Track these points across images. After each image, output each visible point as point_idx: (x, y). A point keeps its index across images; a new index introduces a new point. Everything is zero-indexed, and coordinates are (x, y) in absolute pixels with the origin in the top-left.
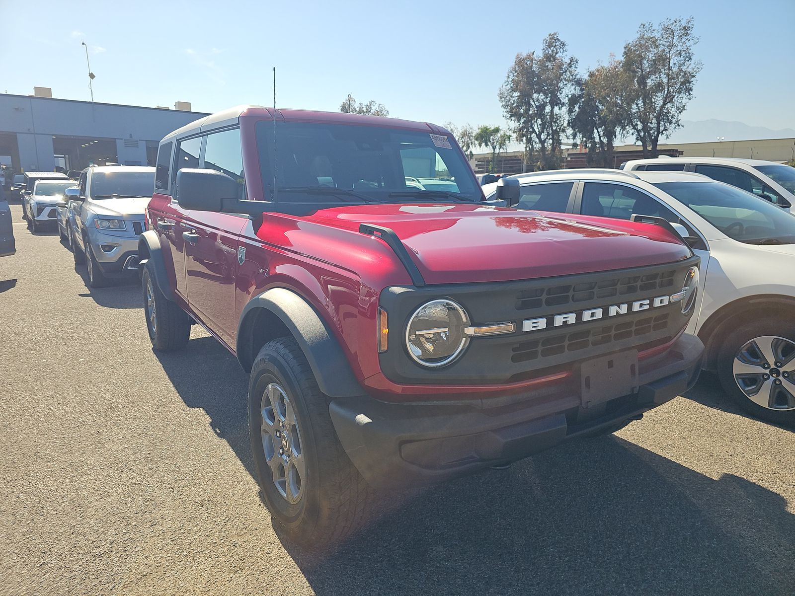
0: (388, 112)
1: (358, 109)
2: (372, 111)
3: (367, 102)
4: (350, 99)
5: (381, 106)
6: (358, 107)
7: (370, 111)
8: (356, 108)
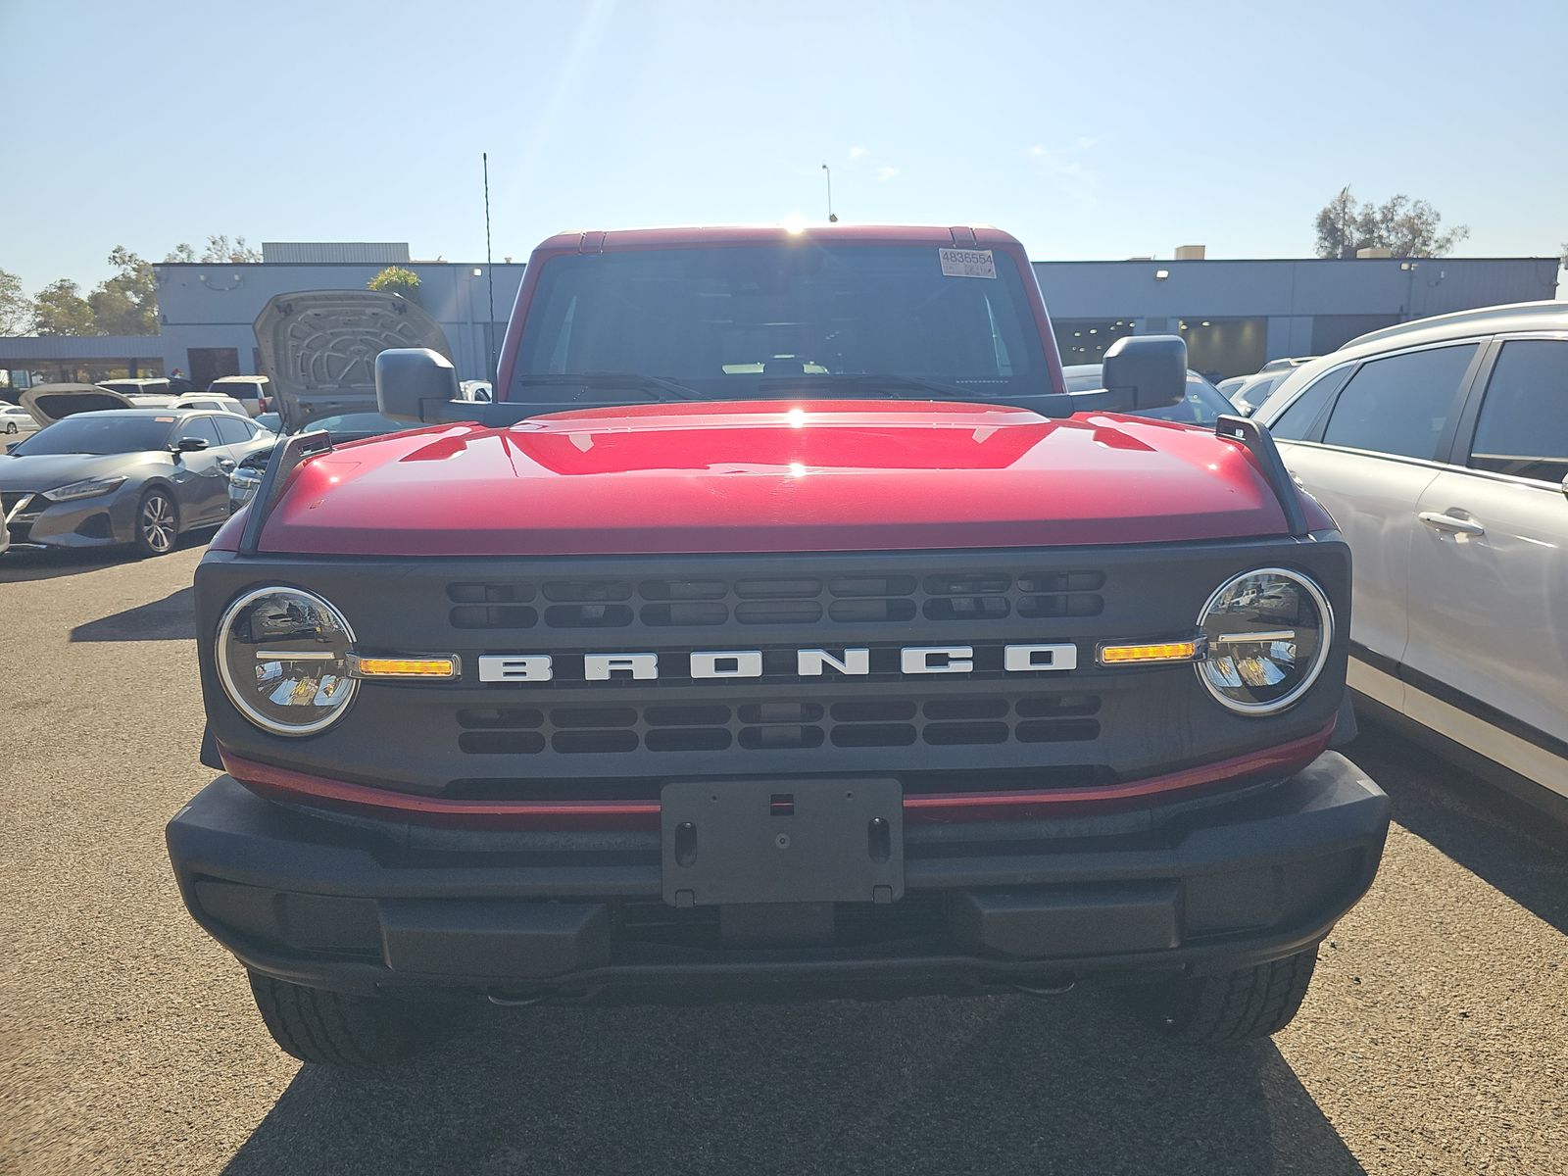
0: (1438, 215)
1: (1359, 219)
2: (1396, 218)
3: (1386, 201)
4: (1344, 200)
5: (1420, 205)
6: (1360, 214)
7: (1392, 220)
8: (1355, 216)
